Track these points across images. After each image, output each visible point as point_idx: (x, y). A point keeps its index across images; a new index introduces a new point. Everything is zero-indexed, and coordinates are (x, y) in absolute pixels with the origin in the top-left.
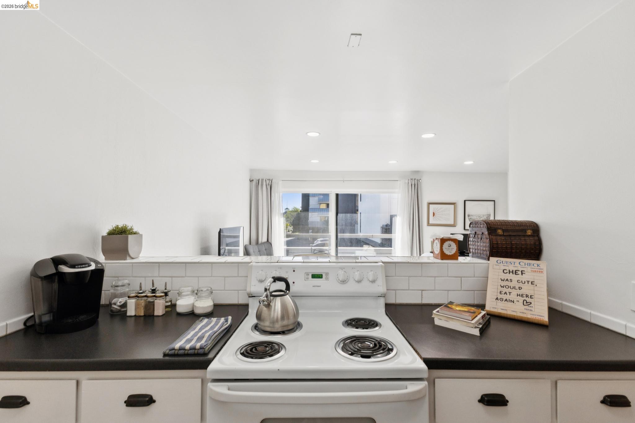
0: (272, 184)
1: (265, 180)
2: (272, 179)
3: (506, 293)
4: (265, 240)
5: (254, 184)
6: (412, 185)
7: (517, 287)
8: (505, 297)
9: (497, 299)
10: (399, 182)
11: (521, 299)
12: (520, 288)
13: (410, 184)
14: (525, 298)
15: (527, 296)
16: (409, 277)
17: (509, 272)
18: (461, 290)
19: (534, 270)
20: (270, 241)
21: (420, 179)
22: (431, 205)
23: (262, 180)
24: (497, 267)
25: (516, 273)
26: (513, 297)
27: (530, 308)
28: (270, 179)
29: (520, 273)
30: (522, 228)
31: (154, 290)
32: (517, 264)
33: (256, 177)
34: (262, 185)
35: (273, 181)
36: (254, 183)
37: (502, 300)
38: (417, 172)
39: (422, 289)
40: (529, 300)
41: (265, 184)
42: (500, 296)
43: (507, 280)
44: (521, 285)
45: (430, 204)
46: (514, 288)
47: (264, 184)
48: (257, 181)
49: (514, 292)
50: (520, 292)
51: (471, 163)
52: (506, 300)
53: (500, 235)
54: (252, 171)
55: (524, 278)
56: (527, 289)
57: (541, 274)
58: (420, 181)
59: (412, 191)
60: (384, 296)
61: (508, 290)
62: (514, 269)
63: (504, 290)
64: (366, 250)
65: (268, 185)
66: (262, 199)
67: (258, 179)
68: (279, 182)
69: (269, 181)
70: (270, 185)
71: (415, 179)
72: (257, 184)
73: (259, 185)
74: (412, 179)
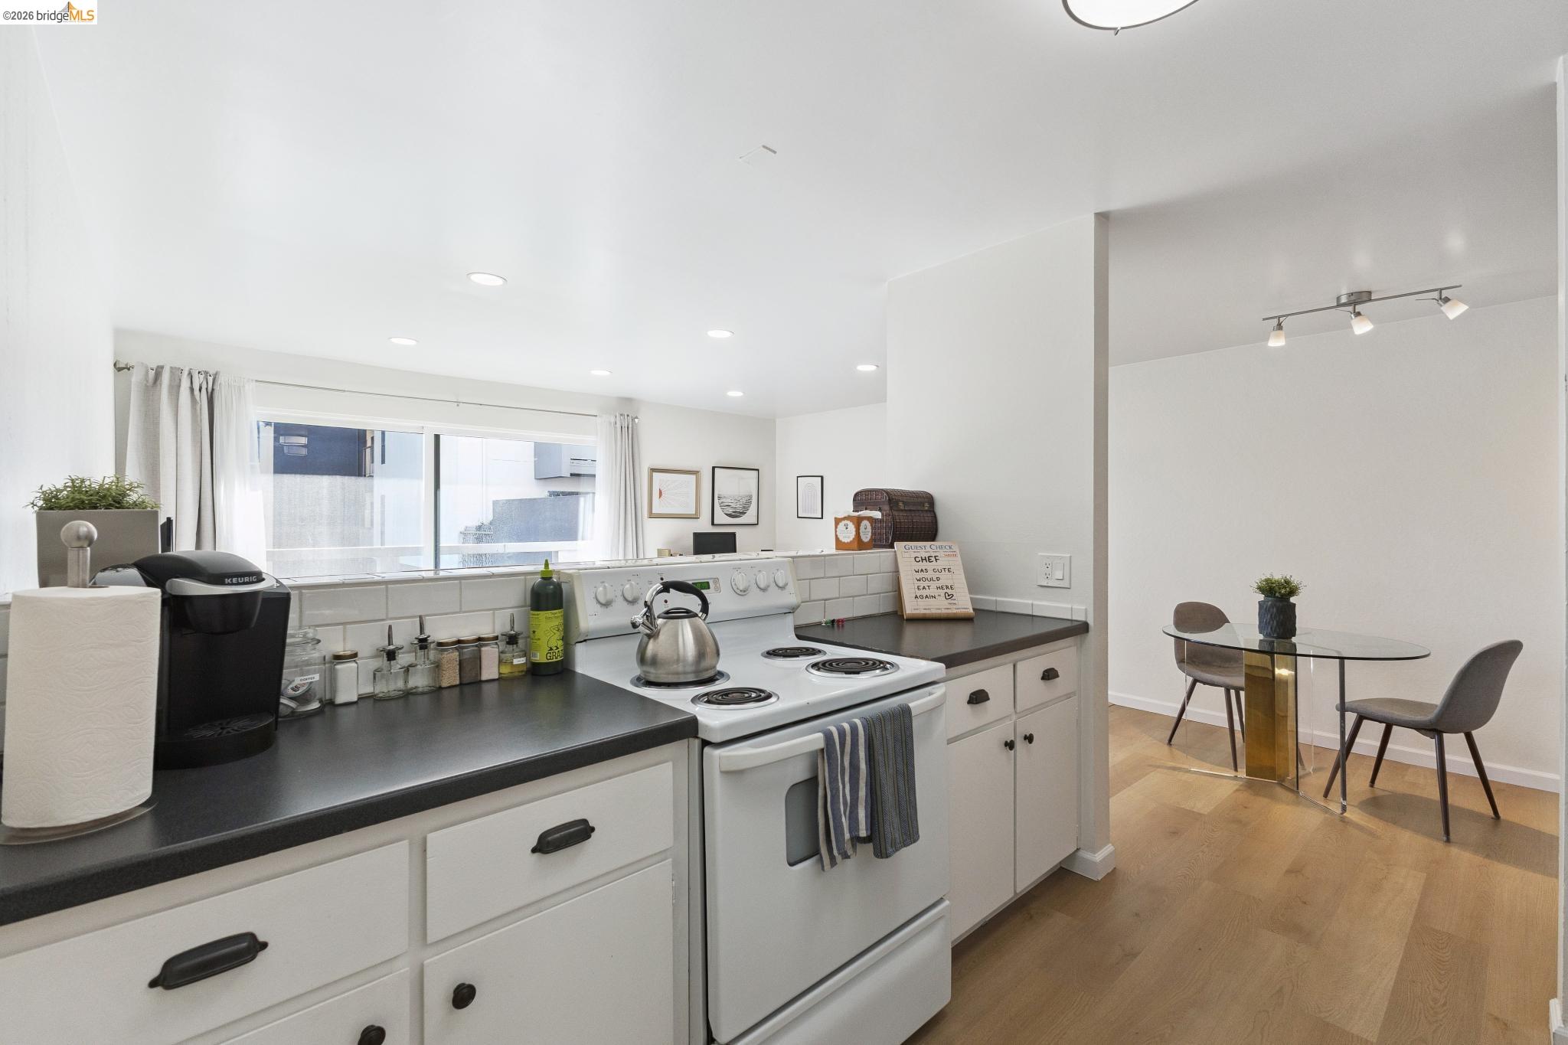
0: (217, 388)
1: (186, 373)
2: (216, 374)
3: (924, 588)
5: (134, 379)
6: (622, 427)
7: (935, 579)
8: (924, 593)
9: (916, 597)
10: (597, 418)
11: (942, 592)
12: (938, 579)
13: (618, 425)
14: (946, 591)
15: (947, 587)
16: (810, 579)
17: (922, 560)
18: (867, 595)
19: (947, 554)
21: (637, 418)
22: (655, 474)
23: (176, 372)
24: (907, 555)
25: (929, 559)
26: (933, 591)
27: (954, 602)
28: (206, 373)
29: (933, 559)
30: (920, 500)
31: (425, 640)
32: (928, 549)
33: (146, 357)
34: (175, 388)
35: (221, 379)
36: (136, 378)
37: (922, 597)
38: (628, 401)
39: (825, 597)
40: (950, 591)
41: (189, 384)
42: (919, 593)
43: (922, 570)
44: (937, 575)
45: (653, 470)
46: (932, 579)
47: (185, 383)
48: (152, 374)
49: (933, 585)
50: (939, 584)
51: (739, 394)
52: (927, 597)
53: (902, 510)
54: (120, 334)
55: (939, 565)
56: (946, 580)
57: (954, 558)
58: (636, 420)
59: (624, 440)
60: (792, 610)
61: (926, 584)
62: (927, 555)
63: (922, 584)
65: (200, 390)
66: (175, 434)
67: (155, 367)
68: (244, 386)
69: (202, 380)
70: (207, 389)
71: (628, 416)
72: (147, 381)
73: (161, 386)
74: (621, 415)
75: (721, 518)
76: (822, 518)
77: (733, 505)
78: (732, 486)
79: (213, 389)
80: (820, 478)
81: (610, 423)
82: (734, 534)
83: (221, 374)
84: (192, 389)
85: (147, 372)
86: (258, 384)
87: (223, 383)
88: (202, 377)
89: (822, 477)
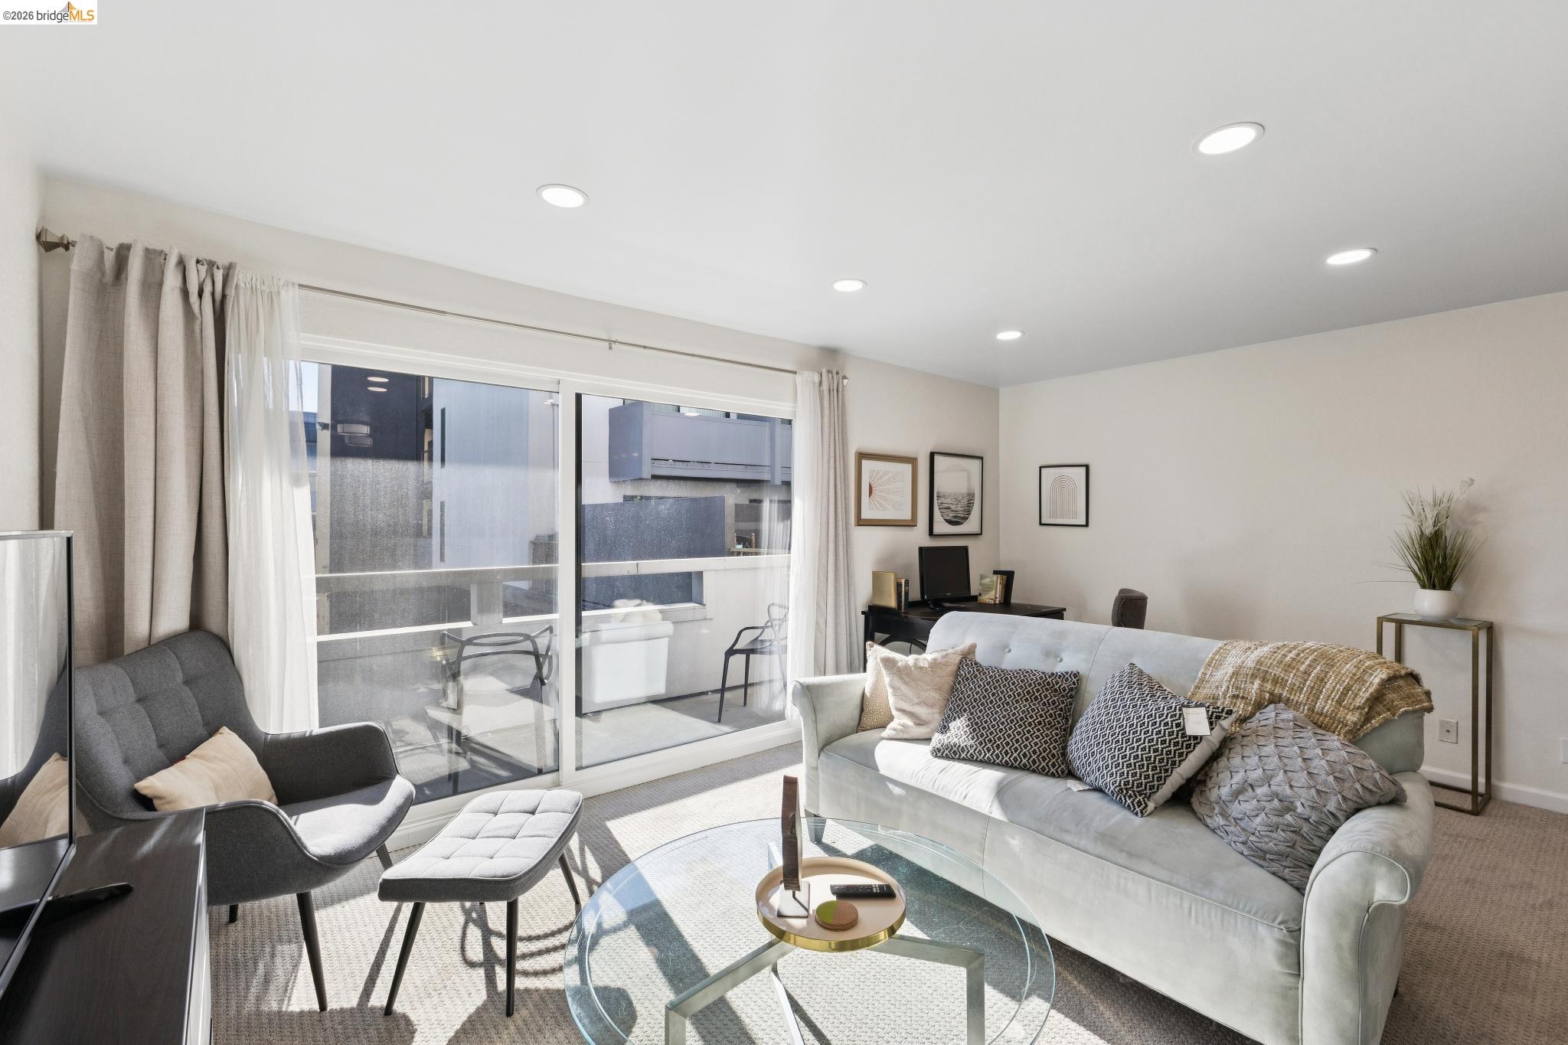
0: (231, 292)
1: (173, 261)
2: (229, 267)
4: (174, 618)
5: (75, 266)
6: (830, 390)
10: (795, 374)
13: (825, 387)
20: (213, 623)
21: (845, 378)
22: (865, 462)
23: (154, 259)
28: (211, 264)
34: (152, 289)
35: (240, 277)
36: (80, 262)
38: (832, 352)
41: (178, 282)
45: (862, 456)
47: (172, 281)
48: (110, 257)
58: (845, 381)
59: (832, 410)
64: (626, 617)
65: (200, 294)
66: (152, 372)
67: (114, 245)
68: (279, 292)
69: (203, 274)
70: (213, 294)
71: (837, 373)
72: (103, 274)
73: (127, 279)
74: (829, 372)
75: (941, 527)
76: (1087, 525)
77: (953, 507)
78: (953, 479)
79: (224, 296)
80: (1084, 468)
81: (814, 384)
82: (966, 549)
83: (238, 268)
84: (185, 293)
85: (101, 254)
86: (304, 292)
87: (242, 285)
88: (203, 269)
89: (1087, 467)
